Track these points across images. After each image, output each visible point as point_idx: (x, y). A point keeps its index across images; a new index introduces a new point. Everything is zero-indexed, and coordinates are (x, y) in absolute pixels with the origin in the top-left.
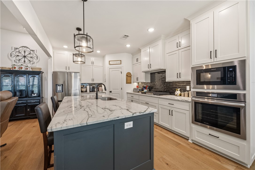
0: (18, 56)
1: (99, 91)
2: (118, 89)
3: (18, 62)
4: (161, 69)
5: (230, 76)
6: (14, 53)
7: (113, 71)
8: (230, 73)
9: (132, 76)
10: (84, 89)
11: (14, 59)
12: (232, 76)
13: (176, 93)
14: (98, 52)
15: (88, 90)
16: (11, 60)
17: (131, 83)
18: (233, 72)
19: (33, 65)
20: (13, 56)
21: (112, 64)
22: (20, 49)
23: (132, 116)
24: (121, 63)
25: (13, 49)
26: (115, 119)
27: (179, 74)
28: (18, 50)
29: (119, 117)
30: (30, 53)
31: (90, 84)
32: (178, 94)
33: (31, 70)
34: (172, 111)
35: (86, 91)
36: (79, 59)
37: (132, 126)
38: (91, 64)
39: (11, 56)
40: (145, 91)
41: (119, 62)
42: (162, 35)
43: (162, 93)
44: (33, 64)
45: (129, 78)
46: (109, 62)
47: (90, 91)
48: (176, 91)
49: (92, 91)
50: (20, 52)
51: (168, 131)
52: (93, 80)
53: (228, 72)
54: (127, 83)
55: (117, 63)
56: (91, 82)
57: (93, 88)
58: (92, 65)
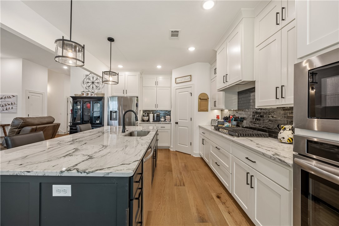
0: (88, 82)
1: (166, 120)
2: (187, 120)
3: (88, 88)
4: (242, 81)
6: (85, 80)
7: (180, 93)
9: (209, 99)
10: (146, 117)
11: (85, 85)
13: (280, 136)
14: (159, 67)
15: (151, 120)
16: (83, 87)
17: (207, 110)
19: (99, 91)
20: (85, 83)
21: (179, 82)
22: (89, 76)
23: (58, 174)
24: (191, 80)
25: (85, 76)
26: (23, 174)
27: (279, 90)
28: (88, 77)
29: (29, 172)
30: (97, 79)
31: (153, 112)
32: (283, 138)
33: (96, 96)
34: (252, 176)
35: (148, 120)
36: (111, 78)
37: (69, 194)
38: (154, 85)
39: (83, 83)
40: (227, 125)
41: (188, 78)
42: (242, 9)
43: (255, 132)
44: (99, 89)
45: (204, 102)
46: (176, 80)
47: (154, 121)
48: (282, 131)
49: (156, 121)
50: (90, 78)
51: (244, 220)
52: (156, 106)
54: (198, 111)
55: (185, 81)
56: (154, 109)
57: (158, 116)
58: (156, 86)
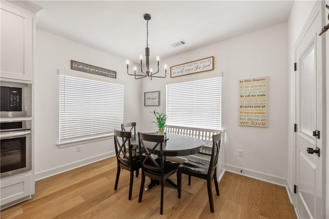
5: (14, 100)
8: (13, 96)
12: (16, 100)
18: (18, 95)
53: (10, 95)
